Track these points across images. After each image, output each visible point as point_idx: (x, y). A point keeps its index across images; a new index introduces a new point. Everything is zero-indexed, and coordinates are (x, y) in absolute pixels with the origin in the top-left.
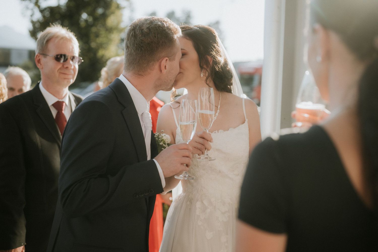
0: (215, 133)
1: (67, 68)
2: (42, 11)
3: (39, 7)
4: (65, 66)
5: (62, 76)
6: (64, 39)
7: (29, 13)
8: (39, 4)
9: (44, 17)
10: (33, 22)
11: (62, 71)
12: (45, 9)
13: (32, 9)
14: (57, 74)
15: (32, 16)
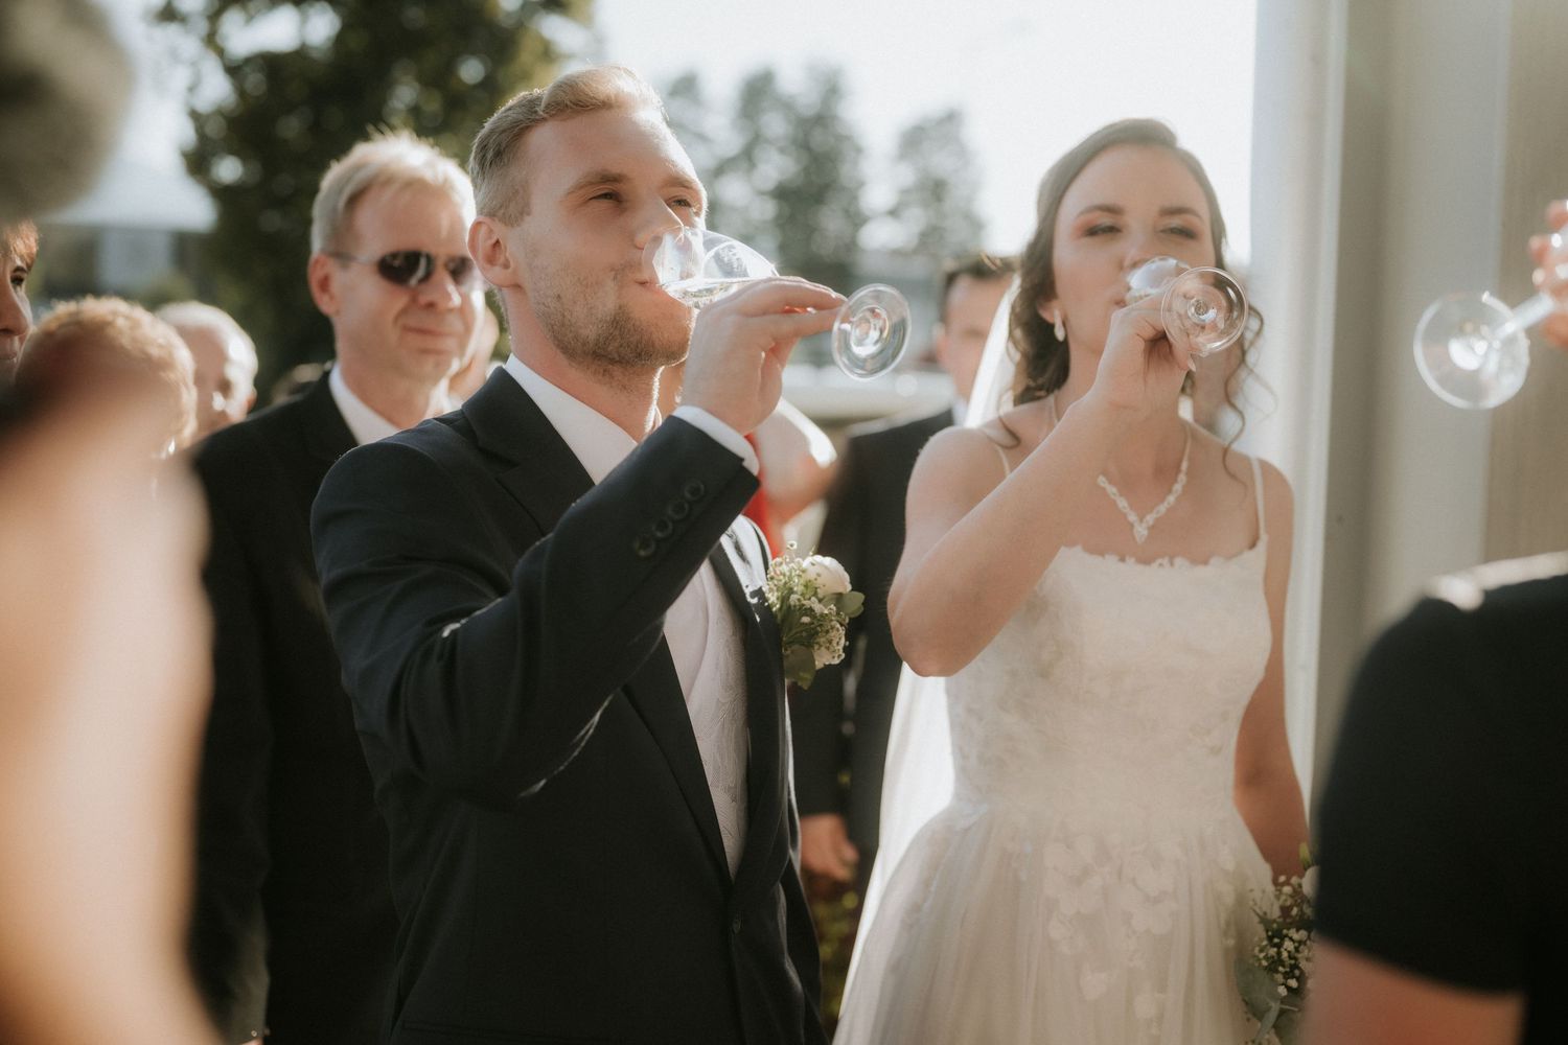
0: (1161, 565)
1: (431, 306)
2: (234, 70)
3: (220, 52)
4: (424, 299)
5: (415, 341)
6: (418, 189)
7: (180, 78)
8: (218, 39)
9: (241, 92)
10: (195, 116)
11: (412, 321)
12: (248, 60)
13: (193, 64)
14: (393, 335)
15: (192, 89)
